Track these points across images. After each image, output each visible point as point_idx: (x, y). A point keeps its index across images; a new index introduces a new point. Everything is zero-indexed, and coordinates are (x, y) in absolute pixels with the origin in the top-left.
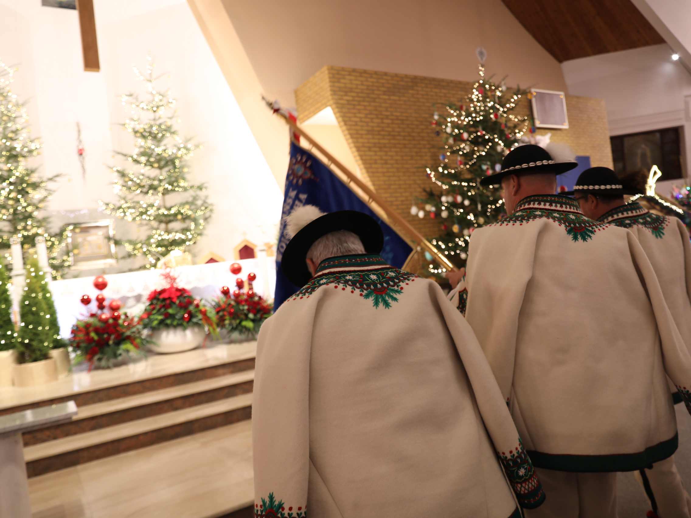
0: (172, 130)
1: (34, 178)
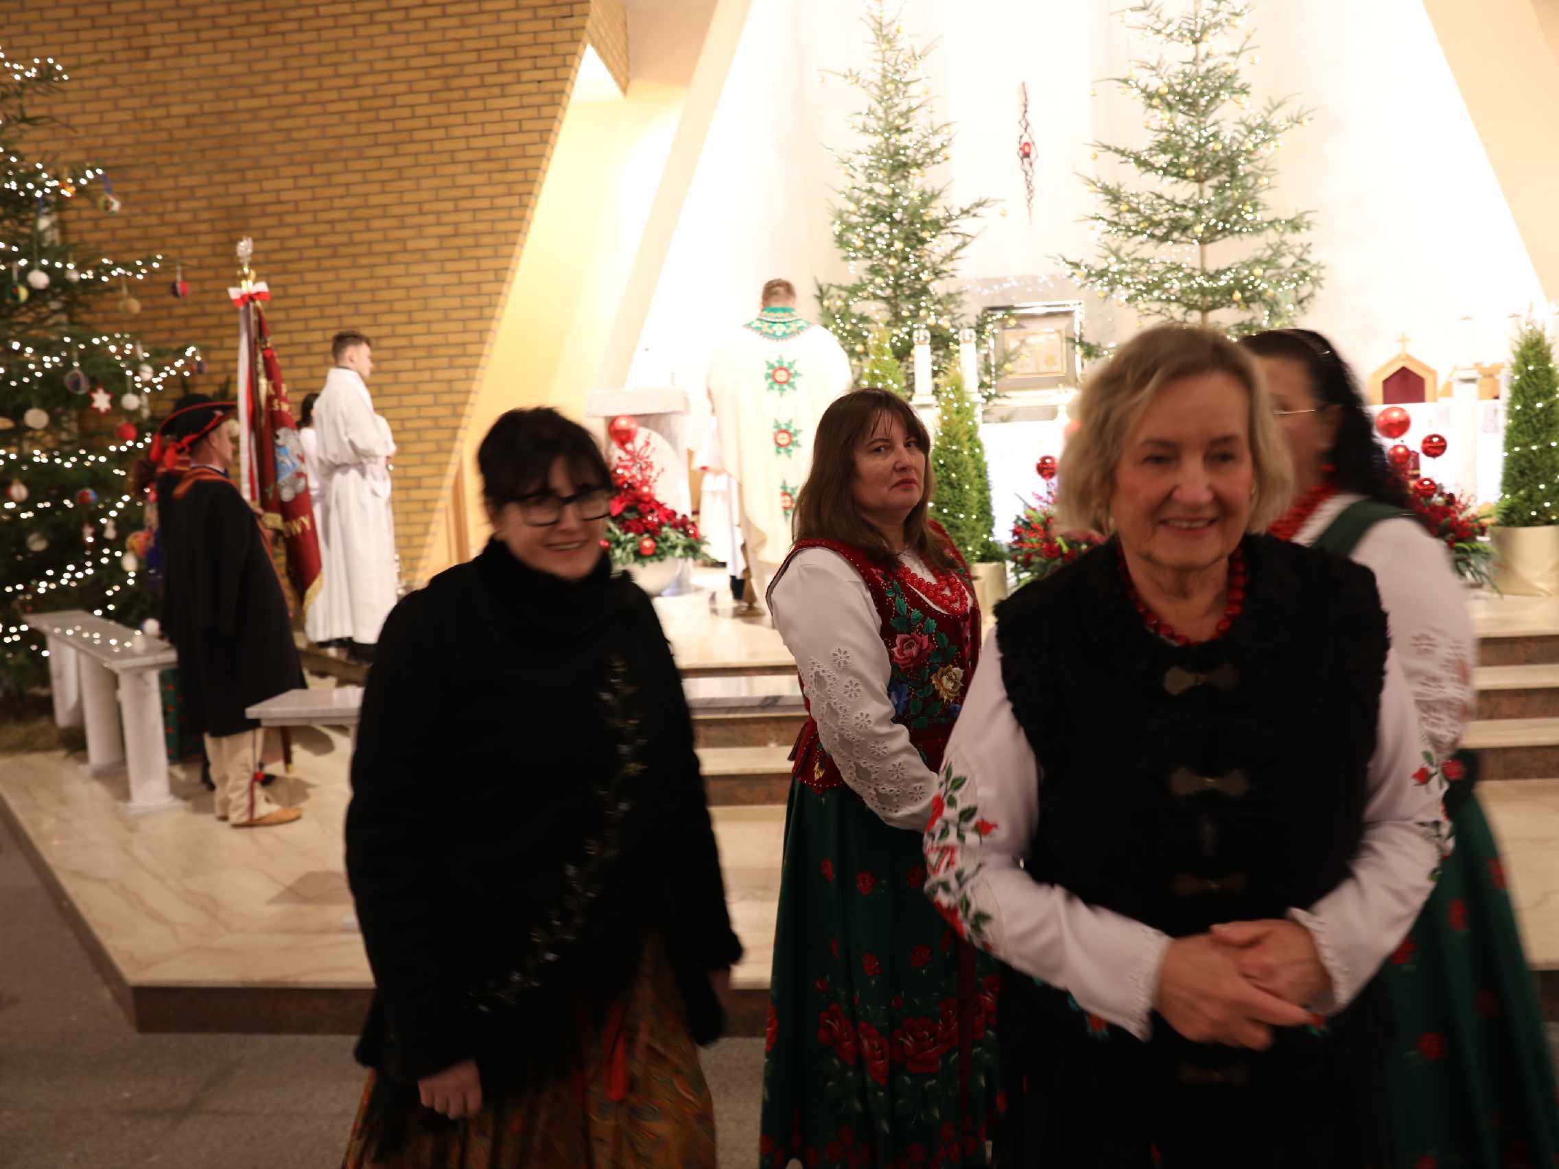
0: (1237, 85)
1: (935, 211)
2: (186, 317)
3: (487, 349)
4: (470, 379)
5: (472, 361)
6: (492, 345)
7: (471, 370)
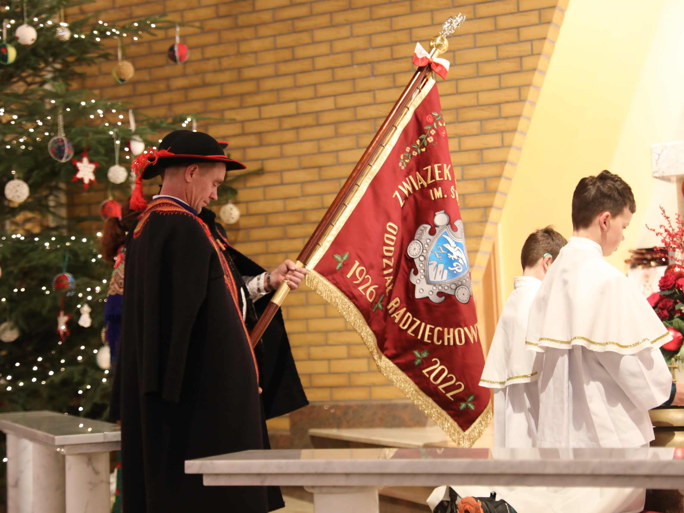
2: (186, 89)
3: (527, 109)
4: (505, 146)
5: (509, 124)
6: (533, 104)
7: (506, 135)
